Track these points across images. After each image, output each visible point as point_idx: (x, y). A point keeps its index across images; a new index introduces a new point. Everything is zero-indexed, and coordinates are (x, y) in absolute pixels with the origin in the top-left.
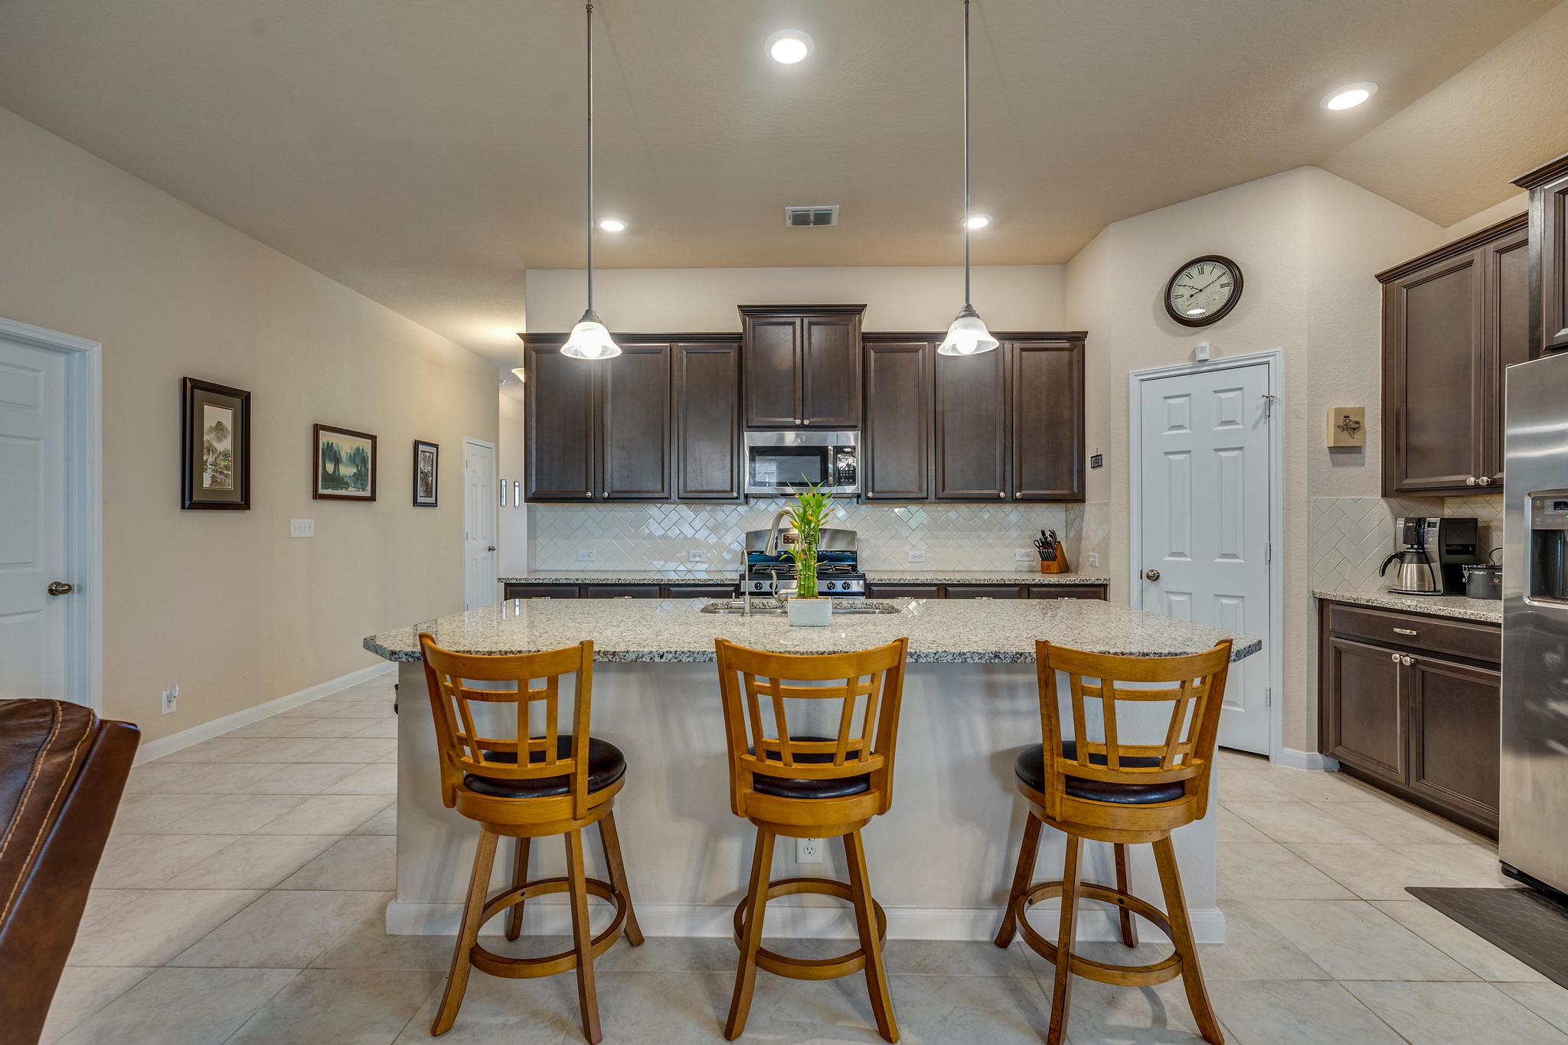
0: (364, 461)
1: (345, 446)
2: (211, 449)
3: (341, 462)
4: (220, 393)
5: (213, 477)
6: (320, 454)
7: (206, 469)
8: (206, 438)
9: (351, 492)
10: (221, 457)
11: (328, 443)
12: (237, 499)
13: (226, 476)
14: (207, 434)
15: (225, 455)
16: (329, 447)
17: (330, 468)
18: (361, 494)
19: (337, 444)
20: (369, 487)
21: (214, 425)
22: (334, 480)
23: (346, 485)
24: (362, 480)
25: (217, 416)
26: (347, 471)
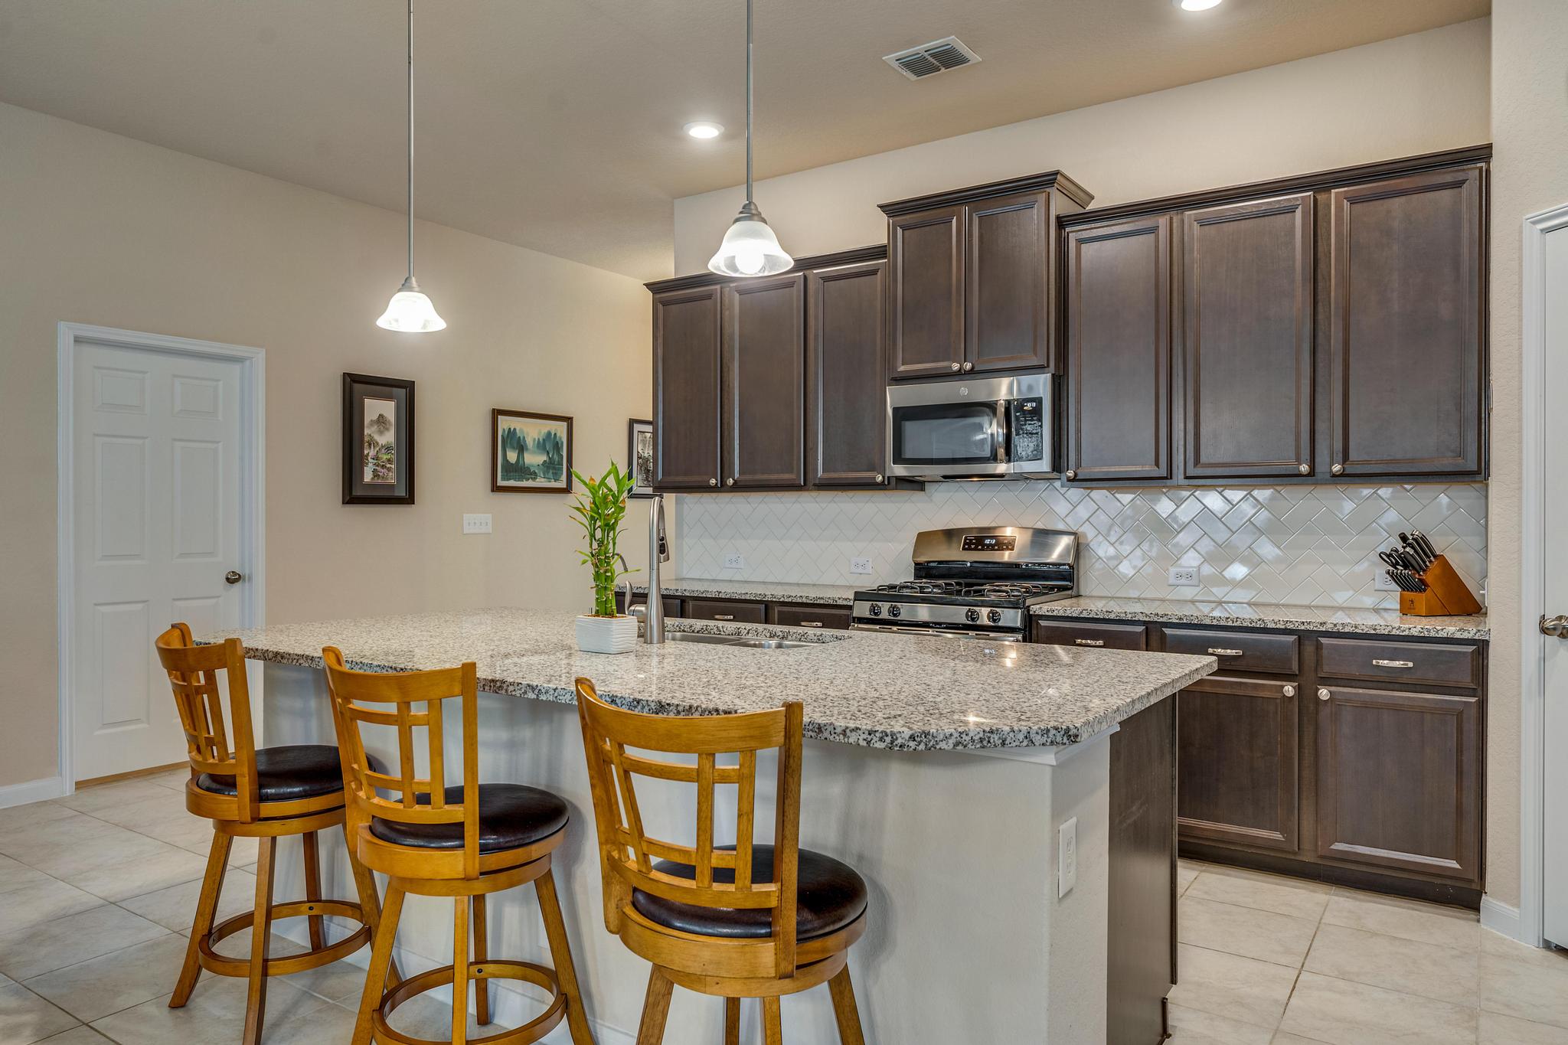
0: (557, 447)
1: (532, 431)
2: (372, 443)
3: (527, 449)
4: (383, 386)
5: (375, 471)
6: (501, 442)
7: (367, 464)
8: (366, 431)
9: (540, 482)
10: (383, 450)
11: (510, 429)
12: (401, 492)
13: (389, 469)
14: (368, 427)
15: (388, 448)
16: (511, 433)
17: (512, 456)
18: (553, 484)
19: (521, 430)
20: (564, 477)
21: (375, 418)
22: (518, 470)
23: (534, 475)
24: (554, 468)
25: (378, 409)
26: (534, 459)
